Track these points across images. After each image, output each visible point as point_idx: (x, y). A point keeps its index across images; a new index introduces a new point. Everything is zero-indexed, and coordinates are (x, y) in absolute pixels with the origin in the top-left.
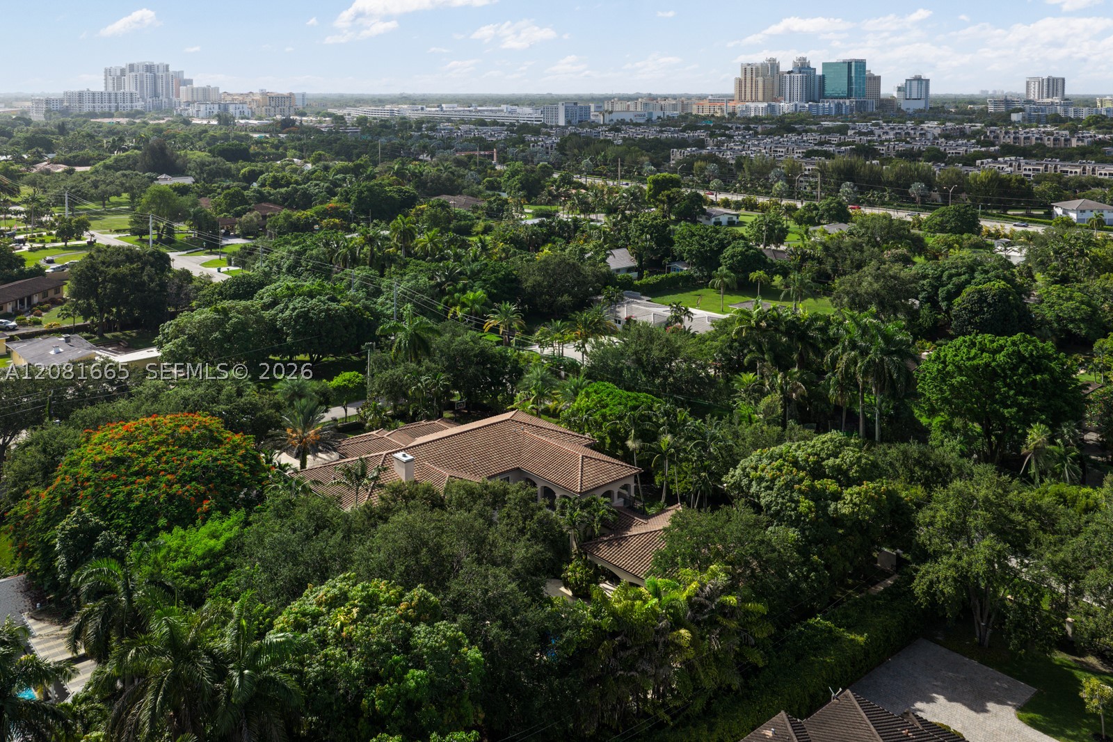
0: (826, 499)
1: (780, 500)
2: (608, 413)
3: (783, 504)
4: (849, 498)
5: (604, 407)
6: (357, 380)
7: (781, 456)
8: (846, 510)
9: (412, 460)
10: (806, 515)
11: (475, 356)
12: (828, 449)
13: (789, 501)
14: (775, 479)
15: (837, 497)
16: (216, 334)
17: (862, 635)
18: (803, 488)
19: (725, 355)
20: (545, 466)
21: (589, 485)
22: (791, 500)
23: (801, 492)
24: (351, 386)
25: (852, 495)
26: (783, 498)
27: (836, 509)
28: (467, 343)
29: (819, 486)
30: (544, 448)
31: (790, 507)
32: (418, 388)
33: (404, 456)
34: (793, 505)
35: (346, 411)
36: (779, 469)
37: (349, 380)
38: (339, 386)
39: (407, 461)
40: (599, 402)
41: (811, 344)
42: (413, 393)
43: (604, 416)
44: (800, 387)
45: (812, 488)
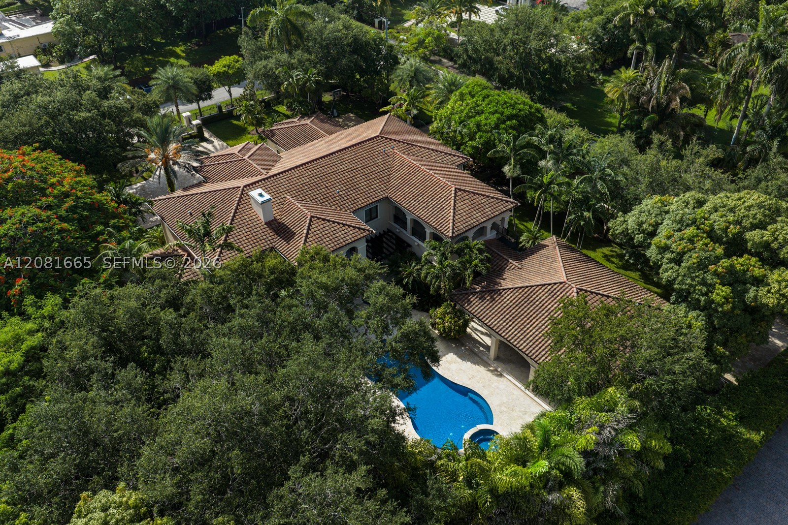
0: (745, 283)
1: (689, 281)
2: (483, 122)
3: (691, 285)
4: (775, 287)
5: (479, 113)
6: (237, 65)
7: (694, 222)
8: (770, 300)
9: (269, 200)
10: (722, 306)
11: (349, 45)
12: (754, 217)
13: (699, 284)
14: (684, 253)
15: (759, 282)
16: (97, 14)
17: (758, 431)
18: (720, 270)
19: (598, 37)
20: (415, 198)
21: (461, 227)
22: (704, 283)
23: (716, 273)
24: (231, 72)
25: (779, 282)
26: (693, 279)
27: (756, 297)
28: (339, 31)
29: (738, 267)
30: (415, 175)
31: (701, 291)
32: (290, 84)
33: (261, 195)
34: (704, 289)
35: (229, 91)
36: (691, 240)
37: (229, 66)
38: (219, 73)
39: (263, 203)
40: (474, 108)
41: (696, 33)
42: (286, 89)
43: (478, 125)
44: (684, 88)
45: (731, 270)
